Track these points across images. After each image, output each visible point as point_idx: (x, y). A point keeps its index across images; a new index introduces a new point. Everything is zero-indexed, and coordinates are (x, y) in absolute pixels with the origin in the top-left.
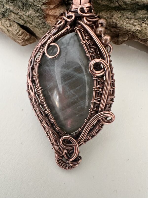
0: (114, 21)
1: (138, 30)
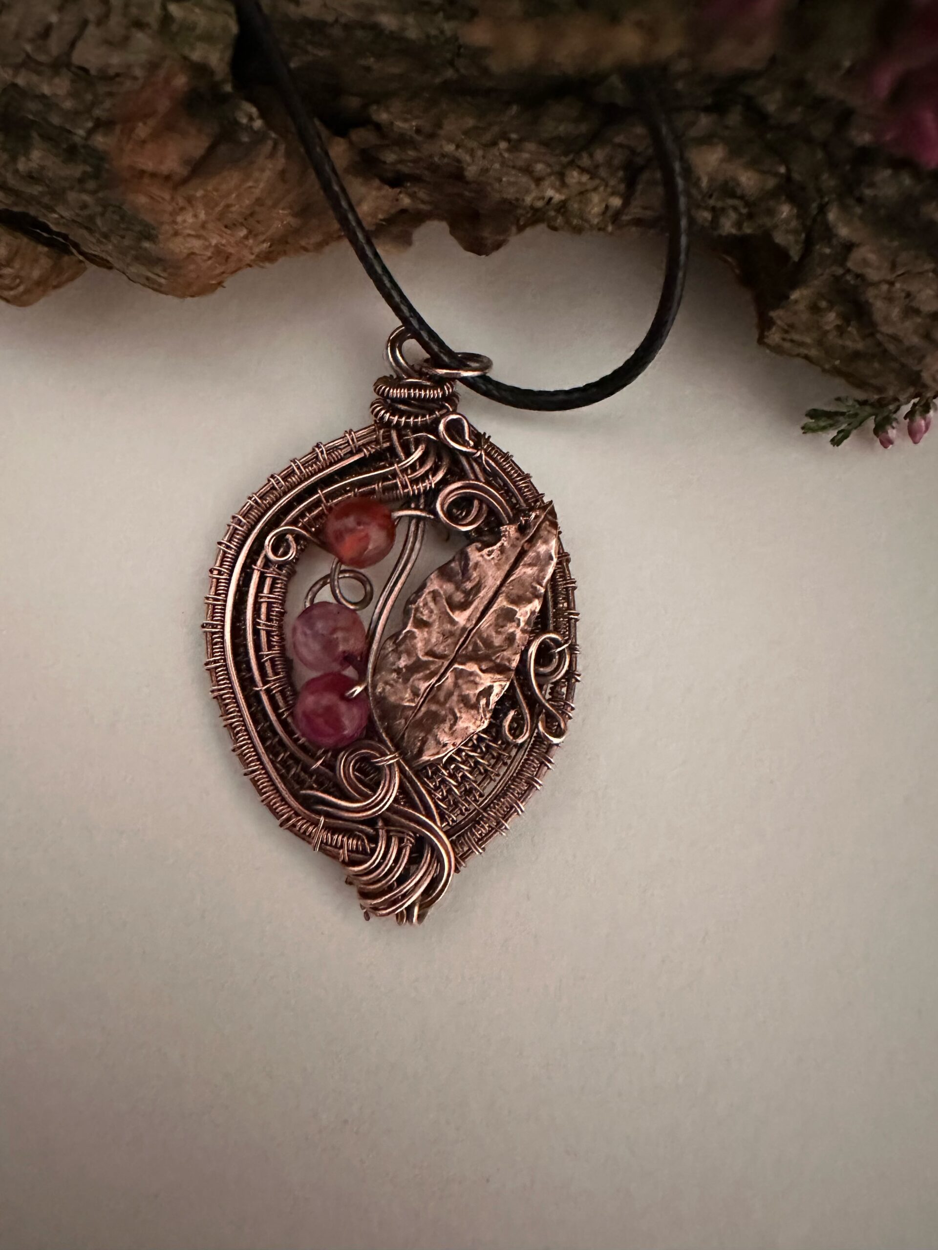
0: (450, 148)
1: (551, 199)
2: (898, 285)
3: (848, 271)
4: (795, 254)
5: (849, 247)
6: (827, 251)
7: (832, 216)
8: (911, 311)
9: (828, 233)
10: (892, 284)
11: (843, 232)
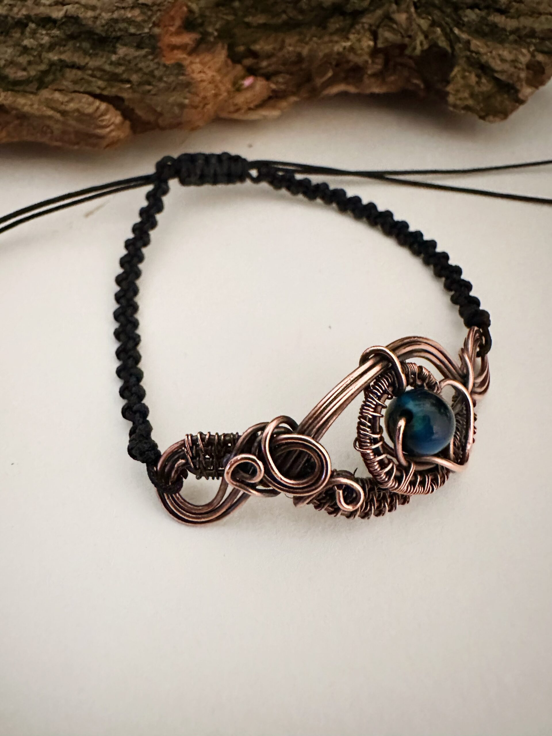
2: (494, 53)
3: (472, 52)
4: (449, 50)
5: (468, 42)
6: (461, 45)
7: (456, 31)
8: (503, 60)
9: (458, 39)
10: (491, 52)
11: (464, 36)
